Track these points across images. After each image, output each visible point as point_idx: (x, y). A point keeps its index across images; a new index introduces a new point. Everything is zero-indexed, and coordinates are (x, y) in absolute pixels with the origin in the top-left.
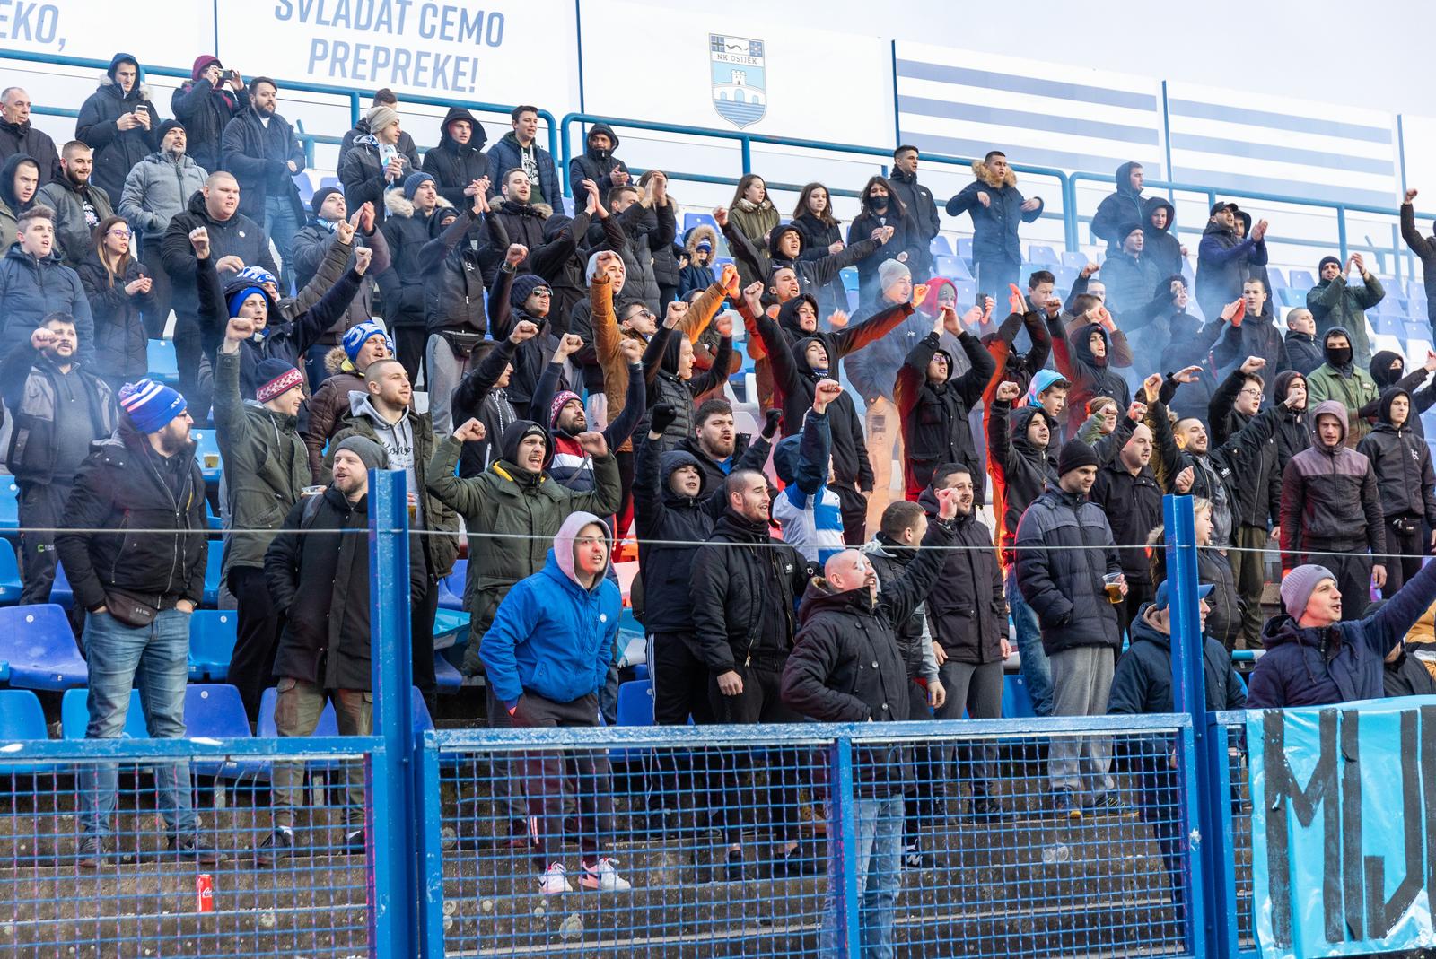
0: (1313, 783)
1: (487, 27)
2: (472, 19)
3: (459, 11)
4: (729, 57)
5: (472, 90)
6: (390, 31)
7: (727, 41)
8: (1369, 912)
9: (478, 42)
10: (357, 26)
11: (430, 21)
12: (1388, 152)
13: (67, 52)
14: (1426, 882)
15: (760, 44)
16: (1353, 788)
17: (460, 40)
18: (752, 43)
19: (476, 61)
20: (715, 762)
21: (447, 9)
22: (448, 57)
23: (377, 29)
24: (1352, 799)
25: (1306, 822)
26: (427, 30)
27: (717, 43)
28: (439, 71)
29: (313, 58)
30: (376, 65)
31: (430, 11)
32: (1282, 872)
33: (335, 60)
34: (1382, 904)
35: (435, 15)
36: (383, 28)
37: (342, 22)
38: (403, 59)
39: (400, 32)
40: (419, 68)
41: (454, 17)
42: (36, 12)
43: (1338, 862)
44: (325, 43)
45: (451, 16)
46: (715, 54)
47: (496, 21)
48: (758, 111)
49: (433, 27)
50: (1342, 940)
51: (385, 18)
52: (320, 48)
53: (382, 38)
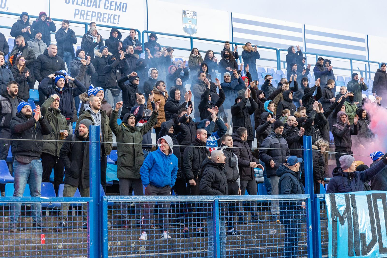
0: (344, 213)
1: (122, 7)
2: (118, 4)
3: (115, 2)
4: (187, 16)
5: (118, 24)
6: (96, 7)
7: (187, 12)
9: (120, 11)
10: (87, 6)
11: (107, 5)
12: (364, 45)
13: (8, 11)
15: (196, 13)
16: (355, 215)
17: (115, 10)
18: (194, 12)
19: (119, 16)
20: (182, 205)
21: (111, 2)
22: (112, 15)
23: (93, 7)
24: (355, 218)
25: (342, 224)
26: (106, 7)
27: (184, 12)
28: (109, 18)
29: (75, 14)
30: (92, 16)
31: (107, 2)
33: (81, 15)
35: (108, 3)
36: (94, 6)
37: (83, 5)
38: (99, 15)
39: (99, 7)
40: (104, 18)
41: (114, 4)
43: (352, 235)
44: (79, 10)
45: (113, 4)
46: (184, 15)
47: (125, 5)
48: (195, 31)
49: (108, 7)
50: (353, 256)
51: (95, 4)
52: (77, 11)
53: (94, 9)
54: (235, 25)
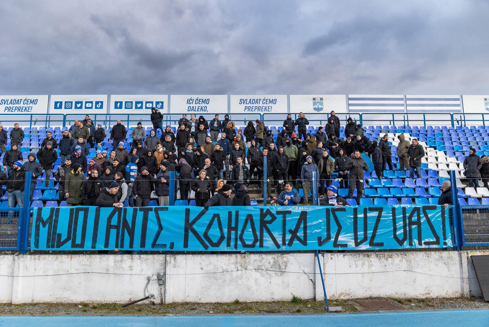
0: (47, 220)
1: (274, 101)
2: (271, 100)
4: (316, 101)
5: (271, 111)
6: (257, 104)
7: (316, 99)
8: (57, 243)
10: (252, 104)
11: (264, 101)
12: (459, 102)
13: (208, 113)
14: (72, 238)
15: (322, 98)
16: (56, 221)
17: (269, 104)
18: (321, 98)
19: (272, 107)
21: (267, 99)
22: (267, 107)
23: (255, 104)
24: (55, 223)
25: (44, 226)
26: (264, 103)
27: (314, 99)
28: (265, 109)
29: (245, 109)
30: (255, 109)
32: (37, 235)
33: (249, 109)
34: (60, 242)
37: (250, 103)
38: (259, 108)
39: (259, 104)
40: (262, 109)
41: (268, 101)
42: (204, 107)
43: (51, 234)
46: (314, 101)
49: (265, 102)
50: (50, 248)
52: (246, 108)
53: (256, 105)
54: (351, 102)
